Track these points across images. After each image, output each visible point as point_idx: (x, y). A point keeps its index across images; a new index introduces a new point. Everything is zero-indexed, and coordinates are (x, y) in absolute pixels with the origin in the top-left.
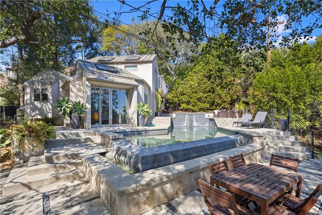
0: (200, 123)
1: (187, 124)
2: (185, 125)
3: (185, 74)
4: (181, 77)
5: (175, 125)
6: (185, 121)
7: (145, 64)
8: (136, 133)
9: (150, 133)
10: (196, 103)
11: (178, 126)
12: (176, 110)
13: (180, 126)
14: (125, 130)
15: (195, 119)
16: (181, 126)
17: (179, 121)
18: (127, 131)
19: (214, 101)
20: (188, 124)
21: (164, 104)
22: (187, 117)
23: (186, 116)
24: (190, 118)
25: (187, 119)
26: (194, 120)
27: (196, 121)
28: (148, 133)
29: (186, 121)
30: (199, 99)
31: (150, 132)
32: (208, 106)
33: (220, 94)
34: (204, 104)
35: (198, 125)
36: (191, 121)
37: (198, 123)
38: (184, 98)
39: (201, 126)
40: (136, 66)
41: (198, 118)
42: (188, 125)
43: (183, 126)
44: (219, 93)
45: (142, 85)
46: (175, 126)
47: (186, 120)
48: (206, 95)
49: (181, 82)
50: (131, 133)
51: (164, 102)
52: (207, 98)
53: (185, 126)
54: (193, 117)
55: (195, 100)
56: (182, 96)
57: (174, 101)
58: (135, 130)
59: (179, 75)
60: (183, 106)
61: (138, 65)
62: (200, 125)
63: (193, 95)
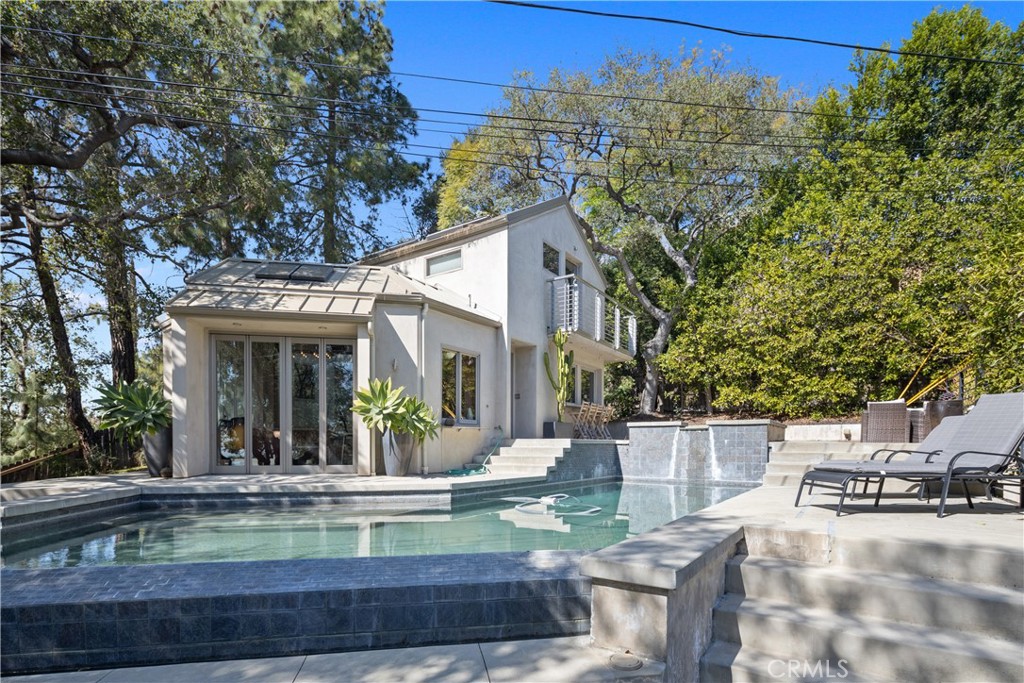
0: (739, 468)
1: (678, 473)
2: (671, 476)
3: (732, 257)
4: (712, 272)
5: (628, 474)
6: (669, 457)
7: (483, 239)
8: (285, 500)
9: (355, 503)
10: (784, 379)
11: (640, 481)
12: (706, 413)
13: (647, 481)
14: (230, 487)
15: (718, 450)
16: (652, 481)
17: (644, 459)
18: (242, 490)
19: (879, 366)
20: (684, 471)
21: (652, 392)
22: (680, 439)
23: (676, 438)
24: (694, 444)
25: (679, 451)
26: (713, 455)
27: (719, 459)
28: (346, 502)
29: (673, 460)
30: (799, 361)
31: (357, 498)
32: (849, 388)
33: (915, 325)
34: (828, 383)
35: (730, 477)
36: (699, 460)
37: (730, 466)
38: (728, 361)
39: (744, 481)
40: (458, 254)
41: (731, 444)
42: (684, 477)
43: (659, 482)
44: (906, 320)
45: (416, 317)
46: (630, 480)
47: (674, 453)
48: (835, 336)
49: (713, 292)
50: (261, 499)
51: (650, 382)
52: (839, 351)
53: (669, 482)
54: (707, 439)
55: (779, 366)
56: (717, 352)
57: (688, 375)
58: (280, 491)
59: (707, 264)
60: (727, 394)
61: (465, 248)
62: (739, 478)
63: (766, 341)
